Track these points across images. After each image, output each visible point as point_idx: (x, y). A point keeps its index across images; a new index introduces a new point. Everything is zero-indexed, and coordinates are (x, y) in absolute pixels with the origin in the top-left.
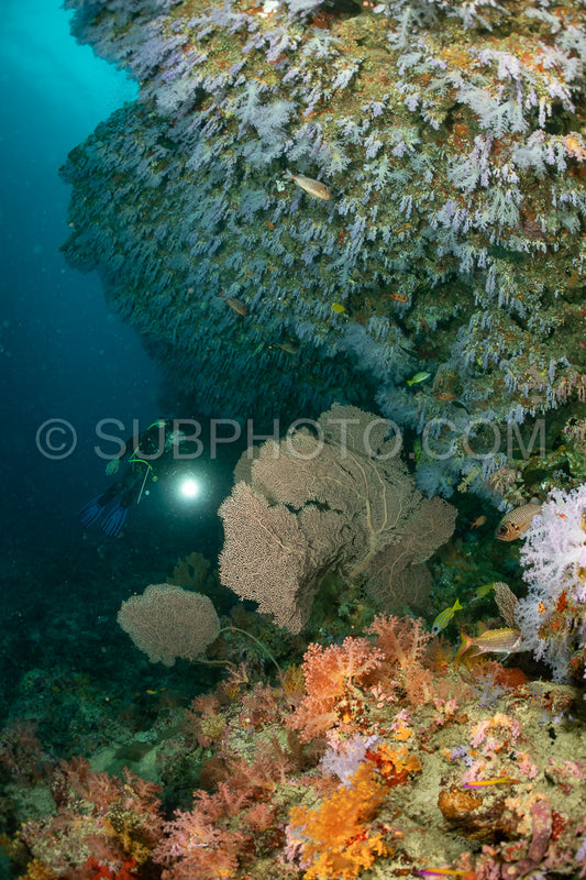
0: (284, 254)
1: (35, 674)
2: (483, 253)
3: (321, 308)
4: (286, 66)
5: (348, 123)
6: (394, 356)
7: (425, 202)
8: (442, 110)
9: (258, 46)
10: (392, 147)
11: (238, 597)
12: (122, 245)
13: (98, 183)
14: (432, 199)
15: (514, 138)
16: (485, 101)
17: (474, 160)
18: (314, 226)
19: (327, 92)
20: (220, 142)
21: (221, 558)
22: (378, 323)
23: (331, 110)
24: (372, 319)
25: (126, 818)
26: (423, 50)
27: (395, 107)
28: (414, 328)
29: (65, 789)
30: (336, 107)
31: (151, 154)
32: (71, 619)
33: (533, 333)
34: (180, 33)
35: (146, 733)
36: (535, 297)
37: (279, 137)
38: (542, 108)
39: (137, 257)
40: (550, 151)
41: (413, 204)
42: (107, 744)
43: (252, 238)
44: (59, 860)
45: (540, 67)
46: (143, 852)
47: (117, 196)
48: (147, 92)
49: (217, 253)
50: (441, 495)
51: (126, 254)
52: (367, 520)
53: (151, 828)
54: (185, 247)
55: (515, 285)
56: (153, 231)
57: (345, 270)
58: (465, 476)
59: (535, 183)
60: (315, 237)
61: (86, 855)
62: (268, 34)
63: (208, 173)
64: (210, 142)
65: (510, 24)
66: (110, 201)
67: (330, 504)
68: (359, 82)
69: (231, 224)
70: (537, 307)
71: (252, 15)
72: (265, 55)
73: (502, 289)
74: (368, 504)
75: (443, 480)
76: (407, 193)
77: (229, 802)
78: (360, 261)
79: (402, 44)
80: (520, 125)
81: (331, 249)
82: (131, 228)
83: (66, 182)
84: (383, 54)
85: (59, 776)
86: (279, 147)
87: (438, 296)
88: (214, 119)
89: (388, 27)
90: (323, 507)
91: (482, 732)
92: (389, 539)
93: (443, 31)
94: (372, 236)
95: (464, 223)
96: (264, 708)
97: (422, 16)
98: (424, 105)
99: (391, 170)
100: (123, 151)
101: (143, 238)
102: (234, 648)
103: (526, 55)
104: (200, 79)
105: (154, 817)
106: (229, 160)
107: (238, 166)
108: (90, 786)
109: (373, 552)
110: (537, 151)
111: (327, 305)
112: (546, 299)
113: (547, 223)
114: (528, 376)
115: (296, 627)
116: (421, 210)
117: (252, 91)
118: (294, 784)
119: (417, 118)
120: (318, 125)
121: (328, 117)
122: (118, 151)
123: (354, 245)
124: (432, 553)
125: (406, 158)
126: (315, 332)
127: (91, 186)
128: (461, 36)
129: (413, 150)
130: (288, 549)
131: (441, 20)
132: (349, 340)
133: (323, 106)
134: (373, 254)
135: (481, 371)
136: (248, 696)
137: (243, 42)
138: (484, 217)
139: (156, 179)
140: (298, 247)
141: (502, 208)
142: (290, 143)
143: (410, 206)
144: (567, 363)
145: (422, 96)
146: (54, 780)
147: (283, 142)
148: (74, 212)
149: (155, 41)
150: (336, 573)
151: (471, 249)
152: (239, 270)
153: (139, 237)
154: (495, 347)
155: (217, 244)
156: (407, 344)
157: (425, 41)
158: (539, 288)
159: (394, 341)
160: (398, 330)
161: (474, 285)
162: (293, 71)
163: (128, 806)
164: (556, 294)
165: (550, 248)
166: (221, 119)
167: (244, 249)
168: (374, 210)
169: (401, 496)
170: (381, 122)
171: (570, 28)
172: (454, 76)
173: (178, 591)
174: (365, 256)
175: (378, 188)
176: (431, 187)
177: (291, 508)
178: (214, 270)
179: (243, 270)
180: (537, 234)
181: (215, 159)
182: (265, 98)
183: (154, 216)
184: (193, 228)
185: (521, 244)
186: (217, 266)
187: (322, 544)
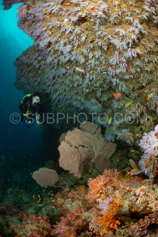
0: (70, 84)
1: (10, 189)
2: (118, 80)
3: (79, 98)
4: (70, 36)
5: (84, 50)
6: (97, 108)
7: (103, 69)
8: (107, 45)
9: (64, 31)
10: (95, 56)
11: (64, 170)
12: (29, 83)
13: (23, 67)
14: (105, 68)
15: (124, 51)
16: (117, 42)
17: (115, 57)
18: (77, 77)
19: (79, 43)
20: (54, 56)
21: (59, 160)
22: (93, 101)
23: (80, 47)
24: (92, 100)
25: (41, 225)
26: (102, 30)
27: (95, 46)
28: (102, 101)
29: (22, 218)
30: (81, 46)
31: (37, 59)
32: (18, 176)
33: (131, 99)
34: (45, 27)
35: (41, 204)
36: (131, 90)
37: (68, 54)
38: (130, 42)
39: (33, 86)
40: (133, 53)
41: (101, 70)
42: (31, 207)
43: (62, 81)
44: (23, 234)
45: (129, 32)
46: (46, 233)
47: (28, 70)
48: (36, 43)
49: (53, 85)
50: (111, 141)
51: (30, 85)
52: (94, 149)
53: (48, 227)
54: (45, 83)
55: (126, 87)
56: (37, 79)
57: (85, 88)
58: (118, 136)
59: (129, 61)
60: (77, 80)
61: (30, 233)
62: (66, 28)
63: (51, 64)
64: (51, 56)
65: (121, 21)
66: (26, 72)
67: (85, 146)
68: (87, 40)
69: (56, 78)
70: (131, 92)
71: (62, 22)
72: (65, 33)
73: (123, 89)
74: (94, 145)
75: (112, 138)
76: (99, 67)
77: (70, 219)
78: (88, 85)
79: (97, 29)
80: (126, 47)
81: (81, 83)
82: (32, 79)
83: (15, 66)
84: (92, 32)
85: (20, 215)
86: (68, 57)
87: (107, 93)
88: (53, 50)
89: (93, 25)
90: (83, 146)
91: (139, 191)
92: (100, 153)
93: (106, 25)
94: (91, 79)
95: (113, 73)
96: (74, 196)
97: (101, 21)
98: (103, 44)
99: (95, 62)
100: (30, 59)
101: (34, 81)
102: (62, 183)
103: (126, 29)
104: (49, 39)
105: (48, 224)
106: (56, 61)
107: (58, 62)
108: (29, 217)
109: (96, 157)
110: (130, 53)
111: (80, 97)
112: (133, 90)
113: (133, 70)
114: (131, 109)
115: (79, 176)
116: (102, 71)
117: (62, 42)
118: (87, 213)
119: (101, 48)
120: (78, 51)
121: (79, 49)
122: (28, 58)
123: (87, 81)
124: (111, 156)
125: (99, 58)
126: (78, 104)
127: (22, 67)
128: (110, 26)
129: (100, 56)
130: (76, 157)
131: (106, 22)
132: (86, 105)
133: (79, 46)
134: (91, 83)
135: (119, 110)
136: (70, 194)
137: (60, 29)
138: (118, 71)
139: (38, 66)
140: (73, 82)
141: (122, 69)
142: (71, 56)
143: (100, 71)
144: (140, 105)
145: (102, 42)
146: (19, 215)
147: (69, 56)
148: (17, 74)
149: (39, 29)
150: (87, 163)
151: (115, 80)
152: (58, 89)
153: (33, 81)
154: (122, 103)
155: (53, 83)
156: (100, 105)
157: (102, 28)
158: (132, 87)
159: (97, 105)
160: (98, 102)
161: (116, 89)
162: (72, 37)
163: (41, 222)
164: (136, 88)
165: (134, 77)
166: (54, 50)
167: (59, 84)
168: (91, 72)
169: (102, 142)
170: (92, 50)
171: (135, 20)
172: (109, 36)
173: (48, 169)
174: (89, 84)
175: (92, 66)
176: (105, 65)
177: (76, 147)
178: (52, 89)
179: (59, 89)
180: (131, 74)
181: (53, 60)
182: (65, 44)
183: (37, 76)
184: (47, 79)
185: (127, 77)
186: (53, 88)
187: (84, 156)
